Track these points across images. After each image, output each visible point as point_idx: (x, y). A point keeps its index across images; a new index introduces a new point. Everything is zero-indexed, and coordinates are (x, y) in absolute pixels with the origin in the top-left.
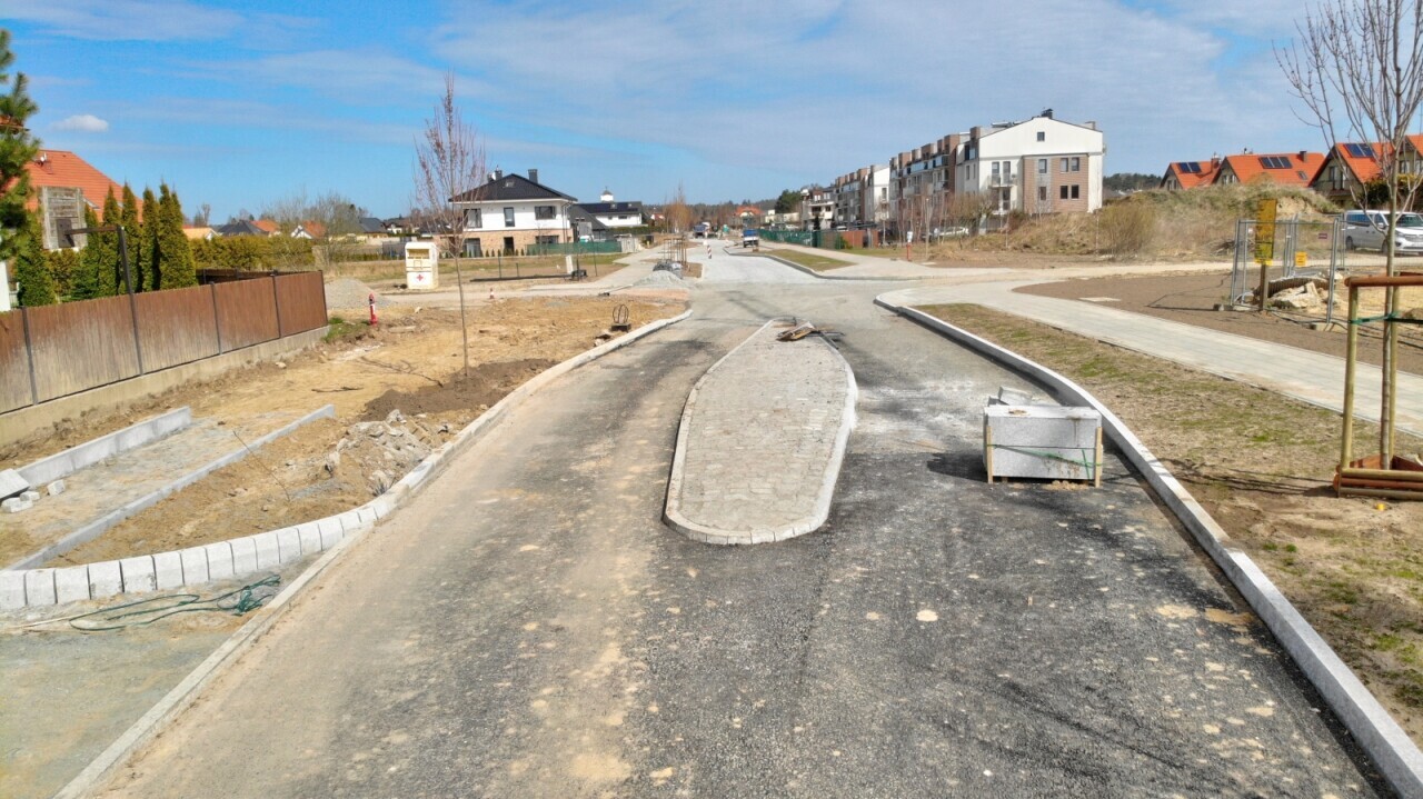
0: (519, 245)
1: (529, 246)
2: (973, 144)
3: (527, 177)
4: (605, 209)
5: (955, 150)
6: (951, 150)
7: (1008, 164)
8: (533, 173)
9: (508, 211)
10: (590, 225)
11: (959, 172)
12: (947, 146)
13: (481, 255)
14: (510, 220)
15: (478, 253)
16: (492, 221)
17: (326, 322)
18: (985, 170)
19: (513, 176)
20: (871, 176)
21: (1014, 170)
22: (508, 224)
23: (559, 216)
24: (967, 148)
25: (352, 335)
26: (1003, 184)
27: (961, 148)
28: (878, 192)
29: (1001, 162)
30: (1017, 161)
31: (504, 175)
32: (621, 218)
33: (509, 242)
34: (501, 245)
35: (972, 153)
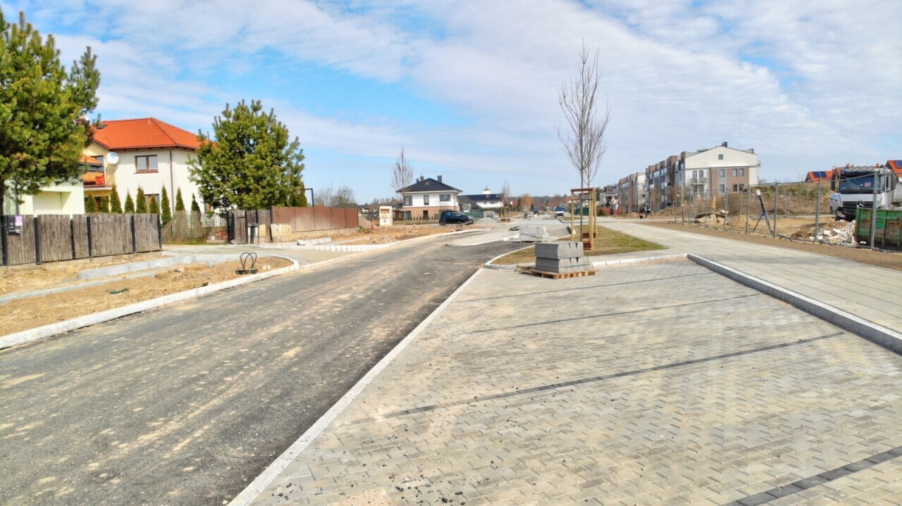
0: (430, 214)
1: (435, 215)
2: (682, 161)
3: (436, 179)
4: (483, 198)
5: (674, 164)
6: (672, 164)
7: (702, 172)
8: (440, 178)
9: (426, 197)
10: (470, 205)
11: (677, 176)
12: (670, 162)
13: (411, 219)
14: (427, 202)
15: (410, 218)
16: (418, 202)
17: (358, 226)
18: (689, 175)
19: (430, 180)
20: (636, 179)
21: (706, 175)
22: (426, 204)
23: (452, 199)
24: (680, 163)
25: (366, 231)
26: (698, 183)
27: (677, 163)
28: (640, 188)
29: (698, 171)
30: (707, 170)
31: (425, 179)
32: (491, 203)
33: (426, 212)
34: (422, 214)
35: (682, 165)
